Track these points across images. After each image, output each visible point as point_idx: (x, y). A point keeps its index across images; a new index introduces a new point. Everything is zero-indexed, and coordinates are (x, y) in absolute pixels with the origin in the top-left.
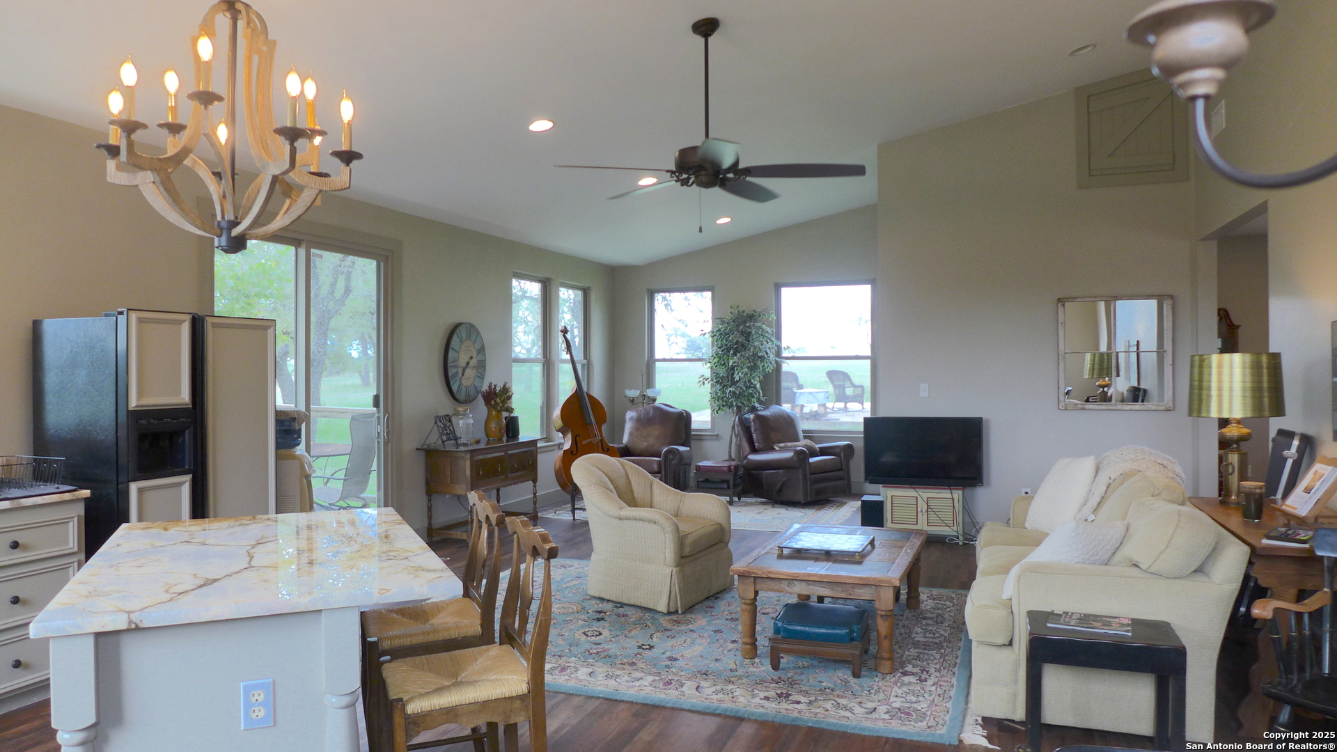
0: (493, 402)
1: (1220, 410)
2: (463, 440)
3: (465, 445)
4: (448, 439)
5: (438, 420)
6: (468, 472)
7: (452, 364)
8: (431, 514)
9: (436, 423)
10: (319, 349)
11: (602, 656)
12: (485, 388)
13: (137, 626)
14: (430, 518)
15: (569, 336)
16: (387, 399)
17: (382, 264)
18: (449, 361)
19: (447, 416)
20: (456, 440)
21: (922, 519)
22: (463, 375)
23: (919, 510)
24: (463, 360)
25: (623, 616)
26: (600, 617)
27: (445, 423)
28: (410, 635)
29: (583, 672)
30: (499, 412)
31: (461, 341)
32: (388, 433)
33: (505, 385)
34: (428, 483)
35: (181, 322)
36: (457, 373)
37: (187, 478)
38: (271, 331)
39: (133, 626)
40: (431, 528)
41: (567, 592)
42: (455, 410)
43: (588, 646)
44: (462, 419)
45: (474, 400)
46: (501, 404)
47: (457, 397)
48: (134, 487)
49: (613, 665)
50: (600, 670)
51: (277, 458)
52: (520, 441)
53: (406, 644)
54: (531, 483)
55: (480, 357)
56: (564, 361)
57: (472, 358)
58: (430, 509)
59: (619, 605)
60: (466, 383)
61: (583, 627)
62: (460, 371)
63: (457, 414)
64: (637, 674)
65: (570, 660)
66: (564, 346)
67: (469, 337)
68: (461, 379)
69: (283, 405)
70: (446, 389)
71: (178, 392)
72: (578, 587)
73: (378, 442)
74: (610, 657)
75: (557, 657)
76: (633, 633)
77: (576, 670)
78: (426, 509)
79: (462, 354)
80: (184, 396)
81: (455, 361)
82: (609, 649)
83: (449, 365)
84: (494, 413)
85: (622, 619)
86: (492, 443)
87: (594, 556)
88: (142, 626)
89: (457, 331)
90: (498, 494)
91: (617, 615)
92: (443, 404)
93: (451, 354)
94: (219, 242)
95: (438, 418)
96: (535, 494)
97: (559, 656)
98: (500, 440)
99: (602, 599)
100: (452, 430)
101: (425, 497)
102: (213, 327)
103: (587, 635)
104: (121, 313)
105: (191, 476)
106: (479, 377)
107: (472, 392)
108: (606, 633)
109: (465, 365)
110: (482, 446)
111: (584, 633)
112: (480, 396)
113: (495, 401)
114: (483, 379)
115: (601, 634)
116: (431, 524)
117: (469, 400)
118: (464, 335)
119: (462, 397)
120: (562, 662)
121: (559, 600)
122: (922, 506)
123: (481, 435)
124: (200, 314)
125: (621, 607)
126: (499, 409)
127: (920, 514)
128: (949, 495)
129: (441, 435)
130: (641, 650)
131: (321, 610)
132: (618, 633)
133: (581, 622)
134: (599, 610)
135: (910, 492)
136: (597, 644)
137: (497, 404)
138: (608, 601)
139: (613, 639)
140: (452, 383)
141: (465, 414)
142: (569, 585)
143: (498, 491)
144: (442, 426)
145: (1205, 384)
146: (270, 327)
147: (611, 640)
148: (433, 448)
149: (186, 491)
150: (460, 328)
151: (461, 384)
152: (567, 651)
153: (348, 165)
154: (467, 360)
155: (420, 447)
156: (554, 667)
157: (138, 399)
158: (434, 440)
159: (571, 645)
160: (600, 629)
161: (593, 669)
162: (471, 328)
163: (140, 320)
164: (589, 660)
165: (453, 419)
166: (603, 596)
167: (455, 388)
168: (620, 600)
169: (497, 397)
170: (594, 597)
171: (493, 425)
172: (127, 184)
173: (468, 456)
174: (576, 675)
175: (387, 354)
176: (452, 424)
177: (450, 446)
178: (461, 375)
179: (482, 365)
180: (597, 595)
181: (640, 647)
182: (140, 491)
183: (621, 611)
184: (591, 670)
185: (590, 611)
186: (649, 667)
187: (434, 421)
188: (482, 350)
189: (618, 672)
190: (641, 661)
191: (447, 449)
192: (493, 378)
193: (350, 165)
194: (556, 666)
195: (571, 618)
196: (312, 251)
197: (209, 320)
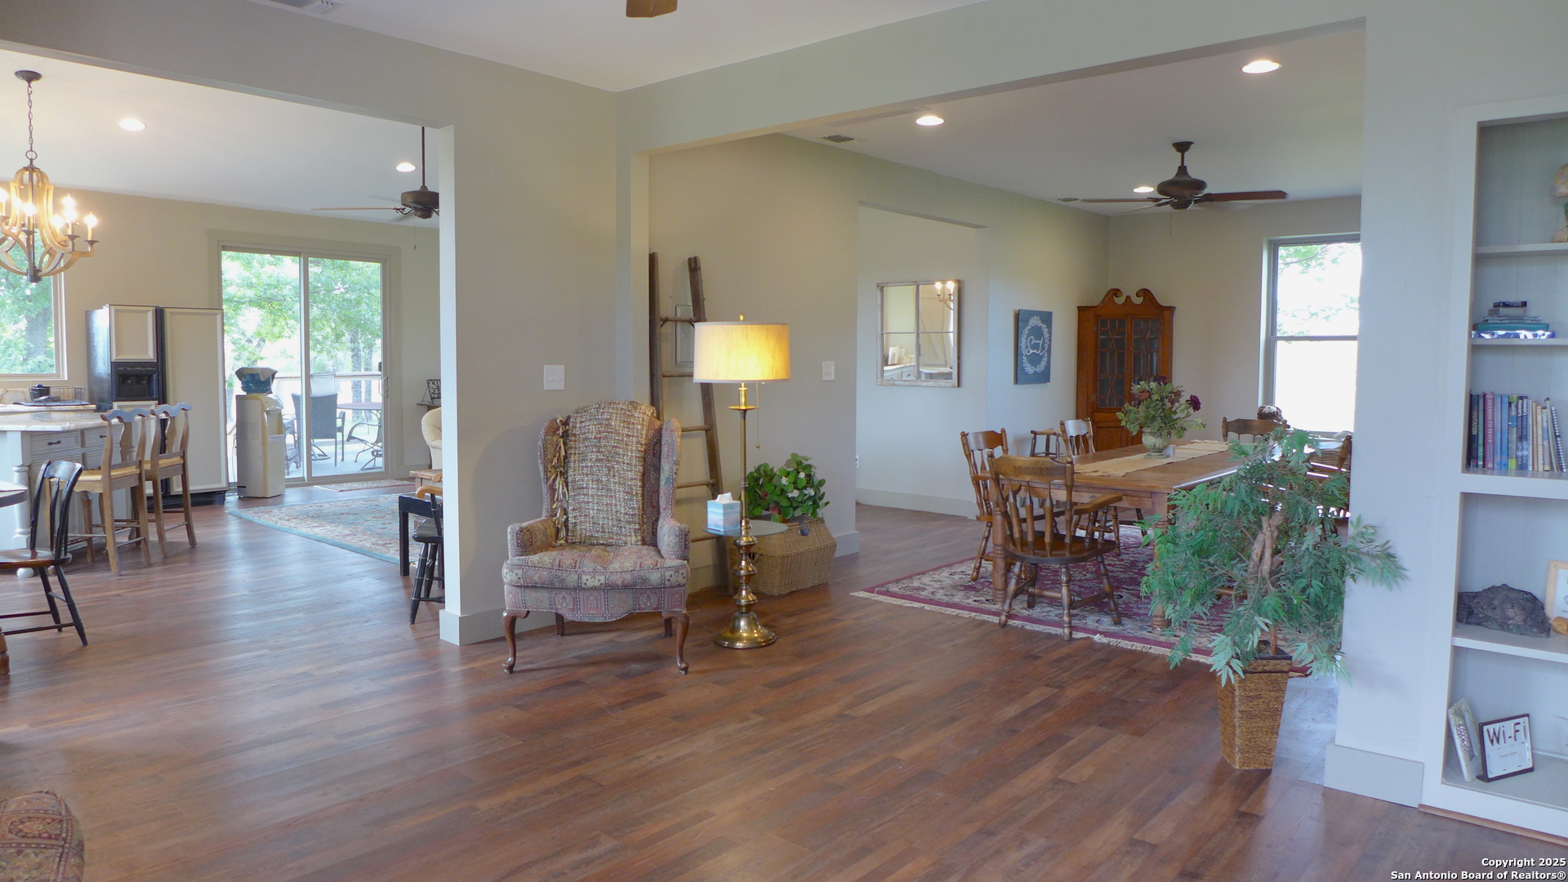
5: (431, 383)
9: (428, 385)
16: (387, 366)
17: (381, 265)
32: (387, 391)
35: (147, 312)
37: (154, 402)
38: (219, 316)
48: (115, 403)
71: (147, 353)
80: (150, 355)
95: (431, 381)
102: (171, 314)
105: (156, 400)
124: (160, 306)
129: (432, 394)
144: (435, 387)
146: (217, 314)
155: (420, 403)
157: (117, 356)
163: (116, 311)
175: (386, 333)
196: (310, 259)
197: (167, 311)
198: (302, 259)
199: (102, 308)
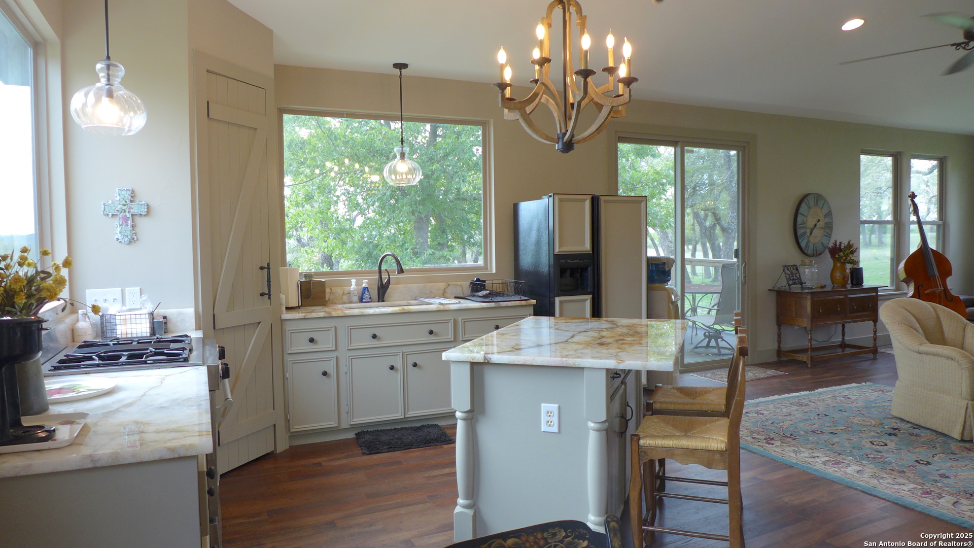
0: (837, 256)
2: (808, 284)
3: (809, 288)
4: (794, 283)
5: (786, 268)
6: (809, 309)
7: (801, 226)
8: (780, 340)
9: (784, 271)
10: (733, 221)
11: (877, 461)
12: (831, 245)
13: (488, 361)
14: (779, 342)
15: (916, 200)
16: (745, 252)
17: (741, 152)
18: (798, 224)
19: (794, 265)
20: (801, 284)
22: (811, 234)
24: (811, 223)
25: (915, 436)
26: (893, 433)
27: (793, 273)
28: (675, 403)
29: (852, 469)
30: (843, 264)
31: (809, 208)
32: (745, 277)
33: (849, 242)
34: (778, 317)
35: (585, 200)
36: (805, 233)
37: (589, 297)
38: (644, 203)
39: (486, 361)
40: (780, 350)
41: (873, 410)
42: (802, 261)
43: (869, 452)
44: (807, 268)
45: (820, 254)
46: (844, 258)
47: (806, 252)
48: (557, 300)
49: (883, 469)
50: (869, 470)
51: (649, 289)
52: (865, 287)
53: (671, 408)
54: (871, 323)
55: (827, 220)
56: (913, 223)
57: (819, 220)
58: (779, 336)
59: (916, 427)
60: (812, 240)
61: (874, 437)
62: (808, 231)
63: (803, 264)
64: (901, 480)
65: (847, 458)
66: (912, 209)
67: (816, 204)
68: (809, 238)
69: (691, 258)
70: (796, 246)
71: (584, 244)
72: (886, 407)
73: (738, 283)
74: (884, 463)
75: (836, 454)
76: (917, 450)
77: (849, 465)
78: (776, 336)
79: (810, 218)
80: (587, 246)
81: (803, 223)
82: (886, 457)
83: (798, 226)
84: (839, 265)
85: (914, 438)
86: (837, 288)
87: (898, 383)
88: (490, 362)
89: (806, 200)
90: (843, 330)
91: (910, 434)
92: (792, 256)
93: (800, 219)
94: (558, 146)
95: (786, 267)
96: (875, 332)
97: (839, 454)
98: (844, 286)
99: (902, 420)
100: (798, 276)
101: (775, 328)
102: (604, 202)
103: (873, 444)
104: (550, 196)
105: (591, 296)
106: (826, 236)
107: (820, 247)
108: (891, 446)
109: (812, 226)
110: (828, 289)
111: (871, 442)
112: (827, 250)
113: (839, 255)
114: (830, 238)
115: (886, 445)
116: (780, 347)
117: (817, 254)
118: (812, 203)
119: (810, 251)
120: (839, 458)
121: (863, 415)
123: (828, 282)
124: (596, 194)
125: (918, 428)
126: (842, 261)
129: (788, 280)
130: (917, 464)
131: (583, 368)
132: (903, 447)
133: (872, 433)
134: (895, 427)
136: (877, 451)
137: (840, 257)
138: (908, 422)
139: (895, 451)
140: (800, 241)
141: (810, 265)
142: (878, 405)
143: (843, 327)
144: (789, 273)
146: (643, 201)
147: (893, 451)
148: (783, 290)
149: (588, 305)
150: (809, 197)
151: (808, 242)
152: (849, 451)
153: (628, 87)
154: (815, 223)
155: (771, 288)
156: (830, 460)
157: (560, 248)
158: (783, 284)
159: (854, 448)
160: (888, 442)
161: (863, 468)
162: (818, 197)
163: (560, 200)
164: (864, 462)
165: (801, 269)
166: (902, 417)
167: (803, 244)
168: (918, 423)
169: (841, 251)
170: (896, 418)
171: (838, 275)
172: (514, 119)
173: (809, 297)
174: (846, 470)
175: (745, 219)
176: (798, 272)
177: (796, 288)
178: (809, 234)
179: (829, 227)
180: (898, 416)
181: (917, 461)
182: (561, 302)
183: (916, 431)
184: (861, 468)
185: (886, 427)
186: (917, 478)
187: (782, 269)
188: (829, 214)
189: (885, 475)
190: (911, 472)
191: (793, 290)
192: (840, 237)
193: (630, 86)
194: (832, 459)
195: (865, 429)
196: (686, 148)
197: (602, 198)
198: (679, 149)
199: (541, 199)
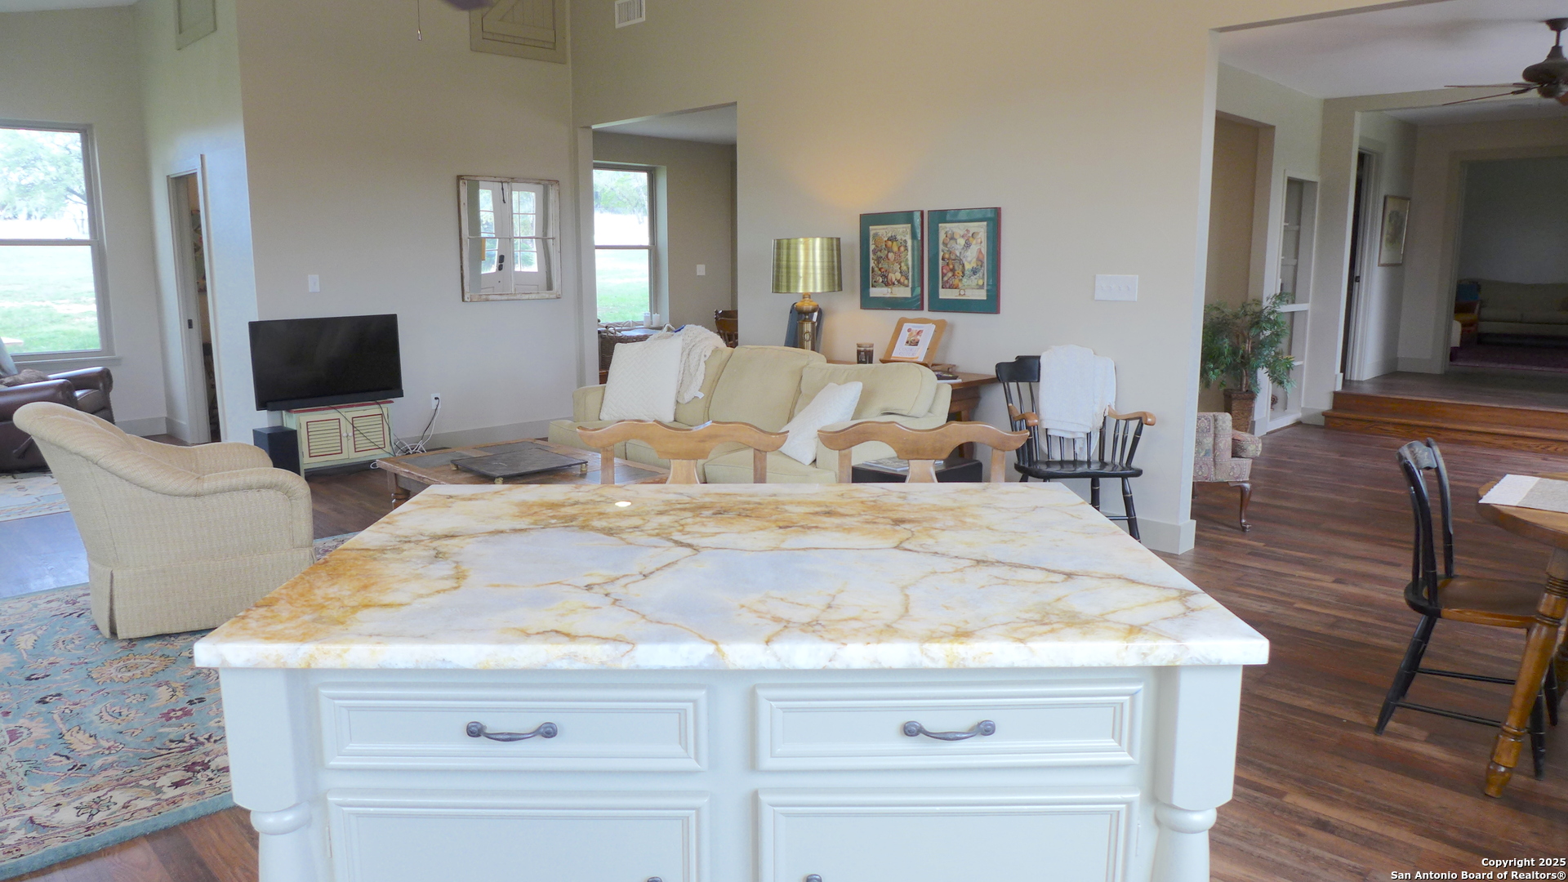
1: (806, 286)
21: (348, 445)
23: (344, 434)
122: (347, 429)
127: (344, 440)
128: (378, 411)
135: (331, 414)
145: (792, 264)
